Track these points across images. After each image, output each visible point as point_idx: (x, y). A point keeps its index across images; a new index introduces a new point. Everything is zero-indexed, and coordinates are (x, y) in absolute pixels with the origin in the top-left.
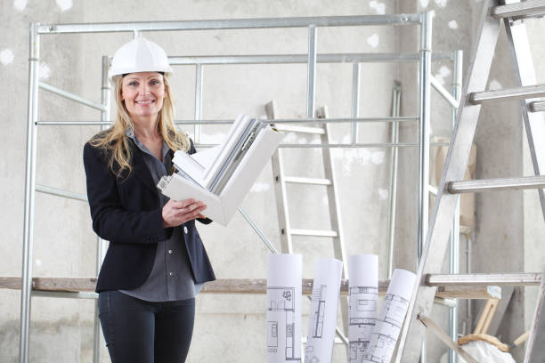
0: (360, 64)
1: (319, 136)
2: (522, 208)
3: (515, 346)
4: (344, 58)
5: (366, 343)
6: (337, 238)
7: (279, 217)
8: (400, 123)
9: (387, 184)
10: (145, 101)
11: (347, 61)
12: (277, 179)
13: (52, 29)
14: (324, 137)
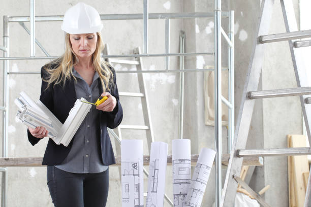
0: (170, 20)
1: (135, 66)
2: (262, 109)
4: (160, 16)
5: (185, 195)
6: (148, 131)
8: (185, 57)
9: (177, 96)
11: (161, 18)
14: (139, 66)
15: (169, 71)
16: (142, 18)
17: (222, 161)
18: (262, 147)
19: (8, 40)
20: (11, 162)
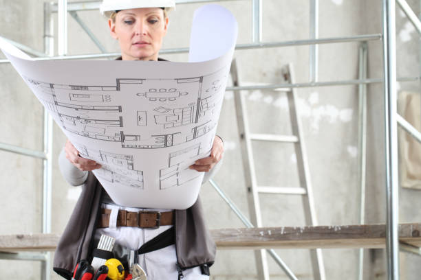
1: (285, 94)
7: (245, 175)
9: (356, 141)
12: (242, 136)
14: (290, 94)
17: (399, 237)
19: (51, 41)
20: (27, 241)
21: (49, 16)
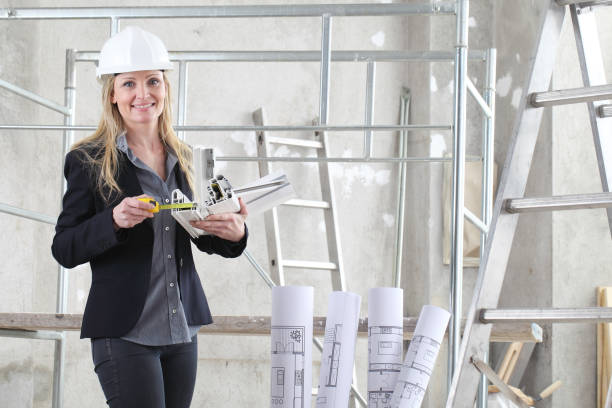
0: (375, 63)
1: (315, 151)
2: (551, 237)
3: (541, 399)
4: (357, 56)
5: (389, 393)
6: (336, 272)
7: (269, 245)
9: (393, 209)
10: (143, 104)
11: (360, 60)
13: (10, 14)
14: (321, 151)
15: (372, 160)
16: (319, 60)
18: (549, 305)
19: (73, 94)
20: (67, 321)
21: (72, 64)
